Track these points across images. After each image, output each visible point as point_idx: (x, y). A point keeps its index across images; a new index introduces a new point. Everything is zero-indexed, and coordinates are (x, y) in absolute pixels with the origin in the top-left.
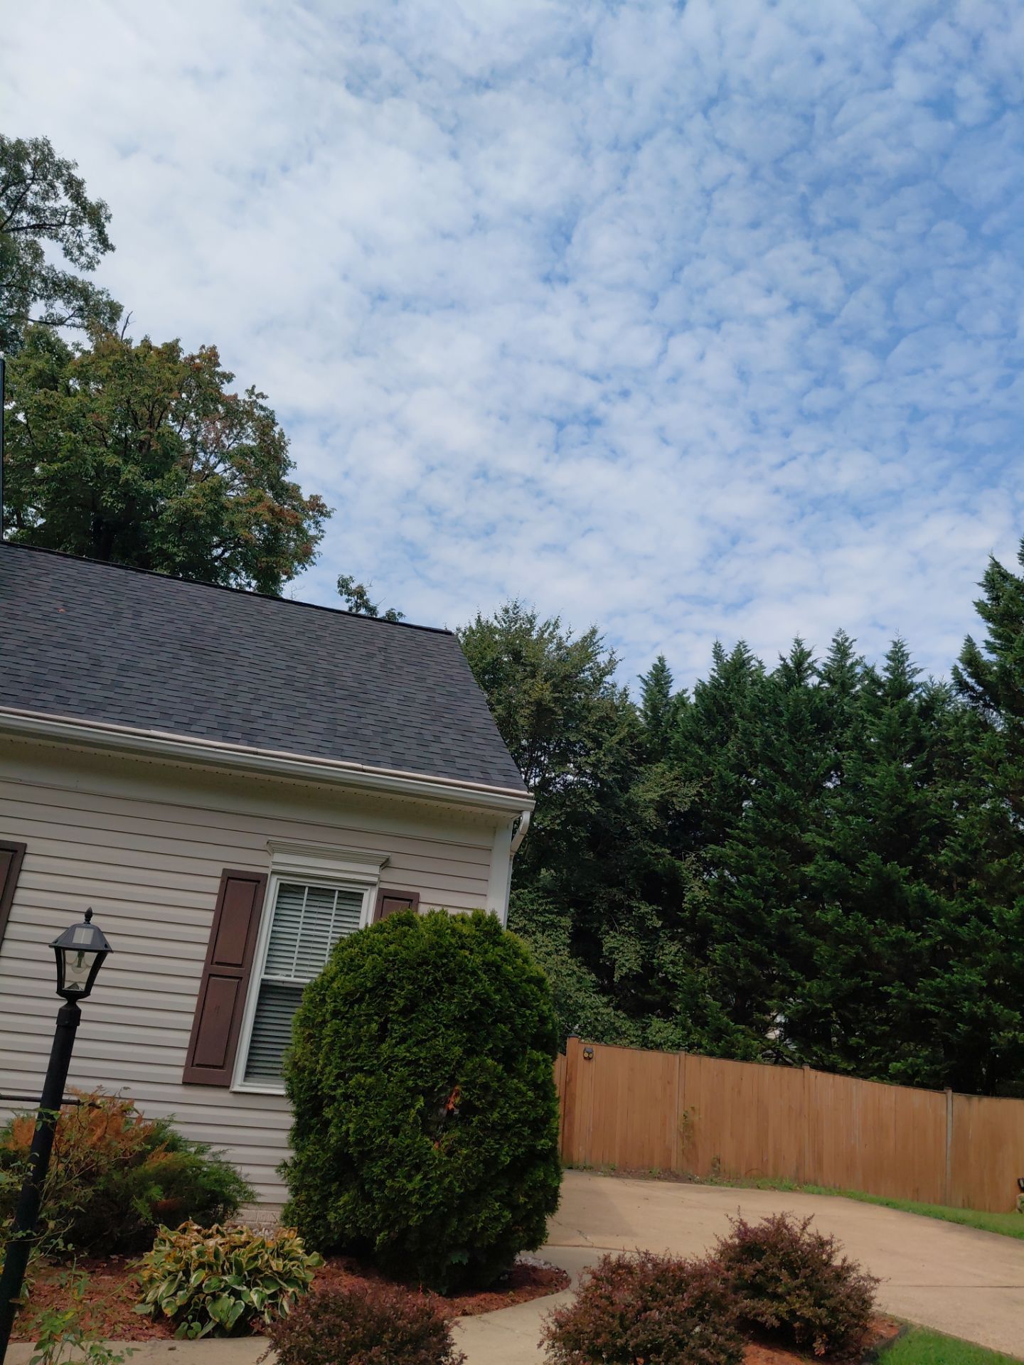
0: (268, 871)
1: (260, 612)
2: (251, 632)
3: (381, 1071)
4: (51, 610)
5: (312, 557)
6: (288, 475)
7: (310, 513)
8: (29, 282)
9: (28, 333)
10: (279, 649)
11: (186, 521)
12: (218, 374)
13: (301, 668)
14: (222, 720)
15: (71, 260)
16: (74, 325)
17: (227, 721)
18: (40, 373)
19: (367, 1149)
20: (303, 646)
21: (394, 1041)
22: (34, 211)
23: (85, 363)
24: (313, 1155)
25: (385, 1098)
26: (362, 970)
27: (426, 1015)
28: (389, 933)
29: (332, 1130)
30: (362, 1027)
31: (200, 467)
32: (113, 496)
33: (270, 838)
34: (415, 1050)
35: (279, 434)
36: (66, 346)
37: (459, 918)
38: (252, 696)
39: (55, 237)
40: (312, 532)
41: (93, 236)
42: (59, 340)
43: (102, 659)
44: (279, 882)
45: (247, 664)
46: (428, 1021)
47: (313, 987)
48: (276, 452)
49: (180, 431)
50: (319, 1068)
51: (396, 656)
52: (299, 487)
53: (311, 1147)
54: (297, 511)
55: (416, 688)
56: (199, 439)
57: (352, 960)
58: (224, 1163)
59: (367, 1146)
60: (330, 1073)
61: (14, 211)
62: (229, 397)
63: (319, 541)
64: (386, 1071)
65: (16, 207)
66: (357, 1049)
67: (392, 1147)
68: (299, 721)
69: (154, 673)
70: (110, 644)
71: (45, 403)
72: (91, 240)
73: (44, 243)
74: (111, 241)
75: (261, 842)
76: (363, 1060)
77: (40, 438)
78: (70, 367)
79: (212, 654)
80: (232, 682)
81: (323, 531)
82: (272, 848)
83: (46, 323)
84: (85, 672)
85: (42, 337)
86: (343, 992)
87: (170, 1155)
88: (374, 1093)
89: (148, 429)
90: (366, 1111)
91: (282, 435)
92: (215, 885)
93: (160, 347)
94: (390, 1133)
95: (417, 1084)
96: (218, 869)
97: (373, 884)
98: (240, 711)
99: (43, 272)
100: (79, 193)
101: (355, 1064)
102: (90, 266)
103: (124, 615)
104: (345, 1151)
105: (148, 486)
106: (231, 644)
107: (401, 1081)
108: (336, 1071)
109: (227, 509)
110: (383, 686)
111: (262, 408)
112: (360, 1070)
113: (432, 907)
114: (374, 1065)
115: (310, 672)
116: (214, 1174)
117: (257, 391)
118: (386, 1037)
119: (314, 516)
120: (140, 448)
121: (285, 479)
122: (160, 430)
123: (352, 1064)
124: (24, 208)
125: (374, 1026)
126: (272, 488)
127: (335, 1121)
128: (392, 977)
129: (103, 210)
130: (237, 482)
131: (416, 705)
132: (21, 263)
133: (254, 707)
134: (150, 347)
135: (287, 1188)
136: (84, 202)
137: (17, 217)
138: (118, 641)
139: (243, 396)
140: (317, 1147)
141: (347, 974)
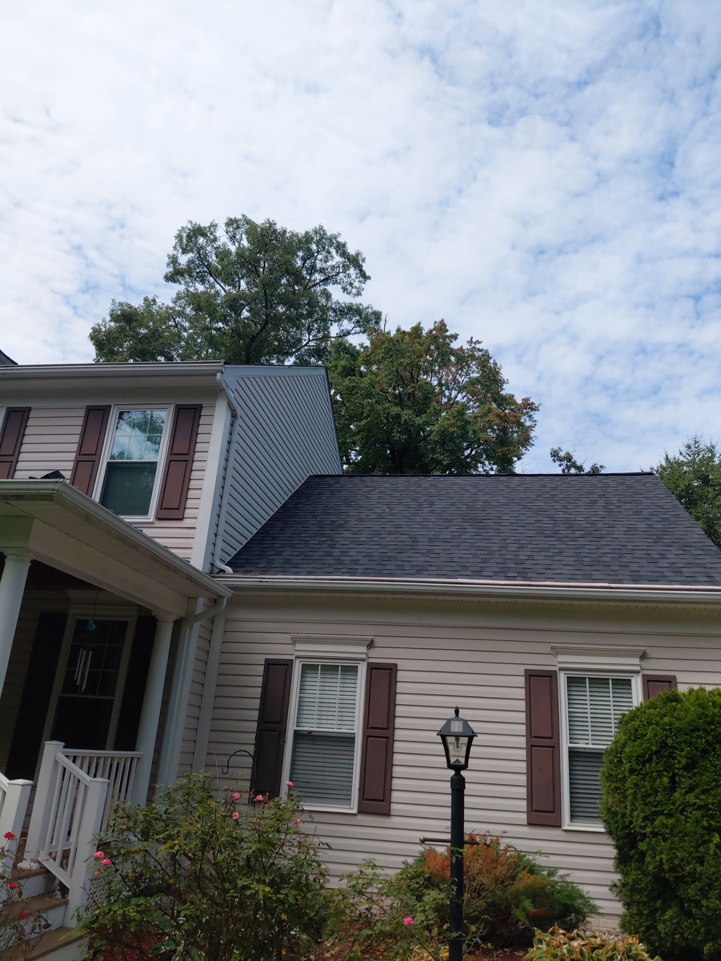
0: (557, 669)
1: (508, 487)
2: (505, 501)
3: (678, 814)
4: (381, 511)
5: (531, 441)
6: (504, 389)
7: (524, 411)
8: (327, 315)
9: (333, 345)
10: (527, 510)
11: (445, 437)
12: (447, 337)
13: (546, 520)
14: (501, 565)
15: (347, 293)
16: (356, 333)
17: (505, 565)
18: (344, 367)
19: (680, 875)
20: (543, 504)
21: (684, 791)
22: (322, 270)
23: (368, 354)
24: (637, 878)
25: (686, 835)
26: (646, 738)
27: (705, 769)
28: (661, 708)
29: (648, 859)
30: (655, 780)
31: (446, 400)
32: (399, 432)
33: (553, 645)
34: (703, 797)
35: (493, 364)
36: (355, 347)
37: (716, 693)
38: (517, 546)
39: (336, 282)
40: (528, 424)
41: (357, 274)
42: (351, 345)
43: (417, 537)
44: (566, 676)
45: (508, 524)
46: (709, 774)
47: (609, 752)
48: (494, 376)
49: (431, 380)
50: (628, 812)
51: (613, 499)
52: (513, 396)
53: (633, 872)
54: (515, 412)
55: (634, 520)
56: (443, 382)
57: (636, 730)
58: (569, 883)
59: (679, 872)
60: (638, 816)
61: (311, 275)
62: (458, 349)
63: (533, 429)
64: (682, 812)
65: (311, 272)
66: (655, 798)
67: (701, 874)
68: (553, 558)
69: (450, 541)
70: (419, 526)
71: (350, 385)
72: (356, 278)
73: (332, 289)
74: (367, 274)
75: (547, 648)
76: (662, 805)
77: (352, 407)
78: (360, 359)
79: (484, 521)
80: (501, 538)
81: (535, 421)
82: (556, 651)
83: (341, 336)
84: (409, 547)
85: (341, 346)
86: (634, 755)
87: (532, 877)
88: (675, 831)
89: (412, 385)
90: (673, 845)
91: (495, 364)
92: (521, 681)
93: (409, 330)
94: (697, 862)
95: (710, 824)
96: (521, 670)
97: (637, 672)
98: (512, 557)
99: (333, 306)
100: (344, 251)
101: (656, 809)
102: (359, 294)
103: (424, 506)
104: (662, 876)
105: (419, 420)
106: (495, 512)
107: (697, 822)
108: (642, 815)
109: (470, 422)
110: (610, 522)
111: (480, 350)
112: (661, 813)
113: (691, 686)
114: (671, 809)
115: (553, 522)
116: (565, 891)
117: (474, 340)
118: (676, 787)
119: (528, 412)
120: (409, 397)
121: (503, 392)
122: (419, 383)
123: (654, 809)
124: (317, 271)
125: (666, 780)
126: (495, 401)
127: (650, 852)
128: (672, 742)
129: (360, 256)
130: (471, 403)
131: (638, 533)
132: (320, 304)
133: (521, 553)
134: (404, 332)
135: (621, 903)
136: (348, 255)
137: (313, 278)
138: (424, 523)
139: (466, 346)
140: (639, 873)
141: (634, 741)
